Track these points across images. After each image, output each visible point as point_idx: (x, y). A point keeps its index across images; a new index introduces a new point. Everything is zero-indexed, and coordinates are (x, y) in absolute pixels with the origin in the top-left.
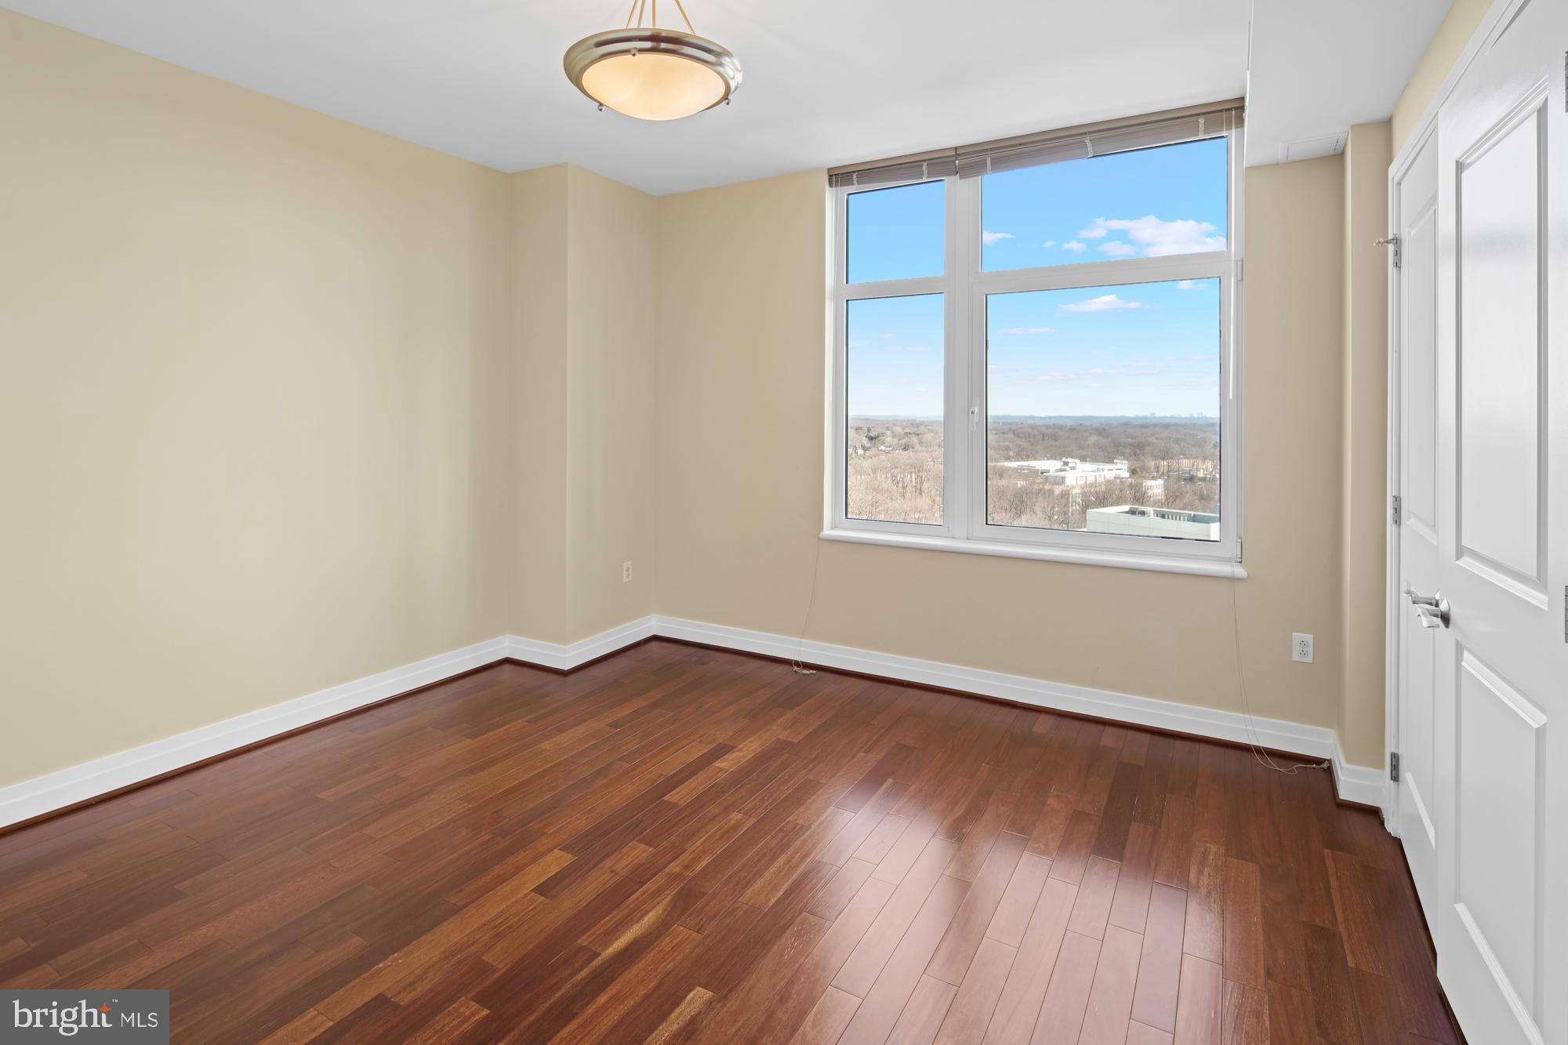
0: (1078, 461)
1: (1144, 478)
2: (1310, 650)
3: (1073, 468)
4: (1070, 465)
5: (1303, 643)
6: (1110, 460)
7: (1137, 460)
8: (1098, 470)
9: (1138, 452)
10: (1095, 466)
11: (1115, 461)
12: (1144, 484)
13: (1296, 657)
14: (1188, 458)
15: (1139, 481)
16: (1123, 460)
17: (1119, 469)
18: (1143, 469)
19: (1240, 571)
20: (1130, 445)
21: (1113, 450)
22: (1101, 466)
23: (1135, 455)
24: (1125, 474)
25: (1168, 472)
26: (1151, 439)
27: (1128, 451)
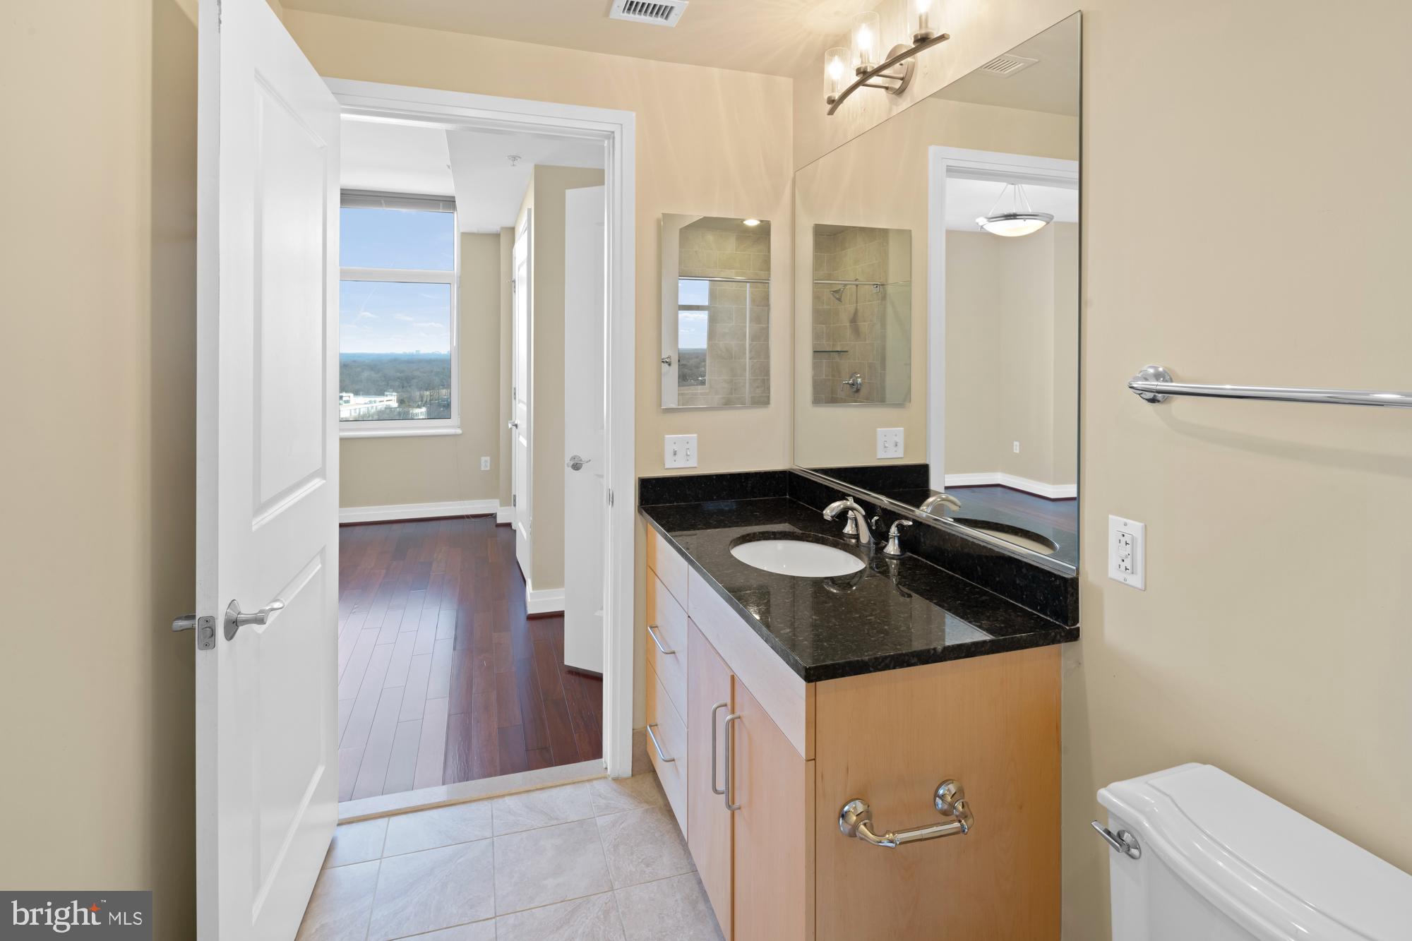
0: (352, 395)
1: (410, 406)
2: (489, 465)
3: (347, 402)
4: (344, 399)
5: (486, 461)
6: (381, 393)
7: (403, 392)
8: (371, 402)
9: (406, 384)
10: (367, 399)
11: (386, 393)
12: (411, 412)
13: (483, 469)
14: (446, 388)
15: (406, 410)
16: (393, 392)
17: (390, 400)
18: (410, 399)
19: (459, 431)
20: (399, 378)
21: (384, 383)
22: (373, 399)
23: (403, 387)
24: (394, 404)
25: (430, 400)
26: (417, 373)
27: (397, 384)
